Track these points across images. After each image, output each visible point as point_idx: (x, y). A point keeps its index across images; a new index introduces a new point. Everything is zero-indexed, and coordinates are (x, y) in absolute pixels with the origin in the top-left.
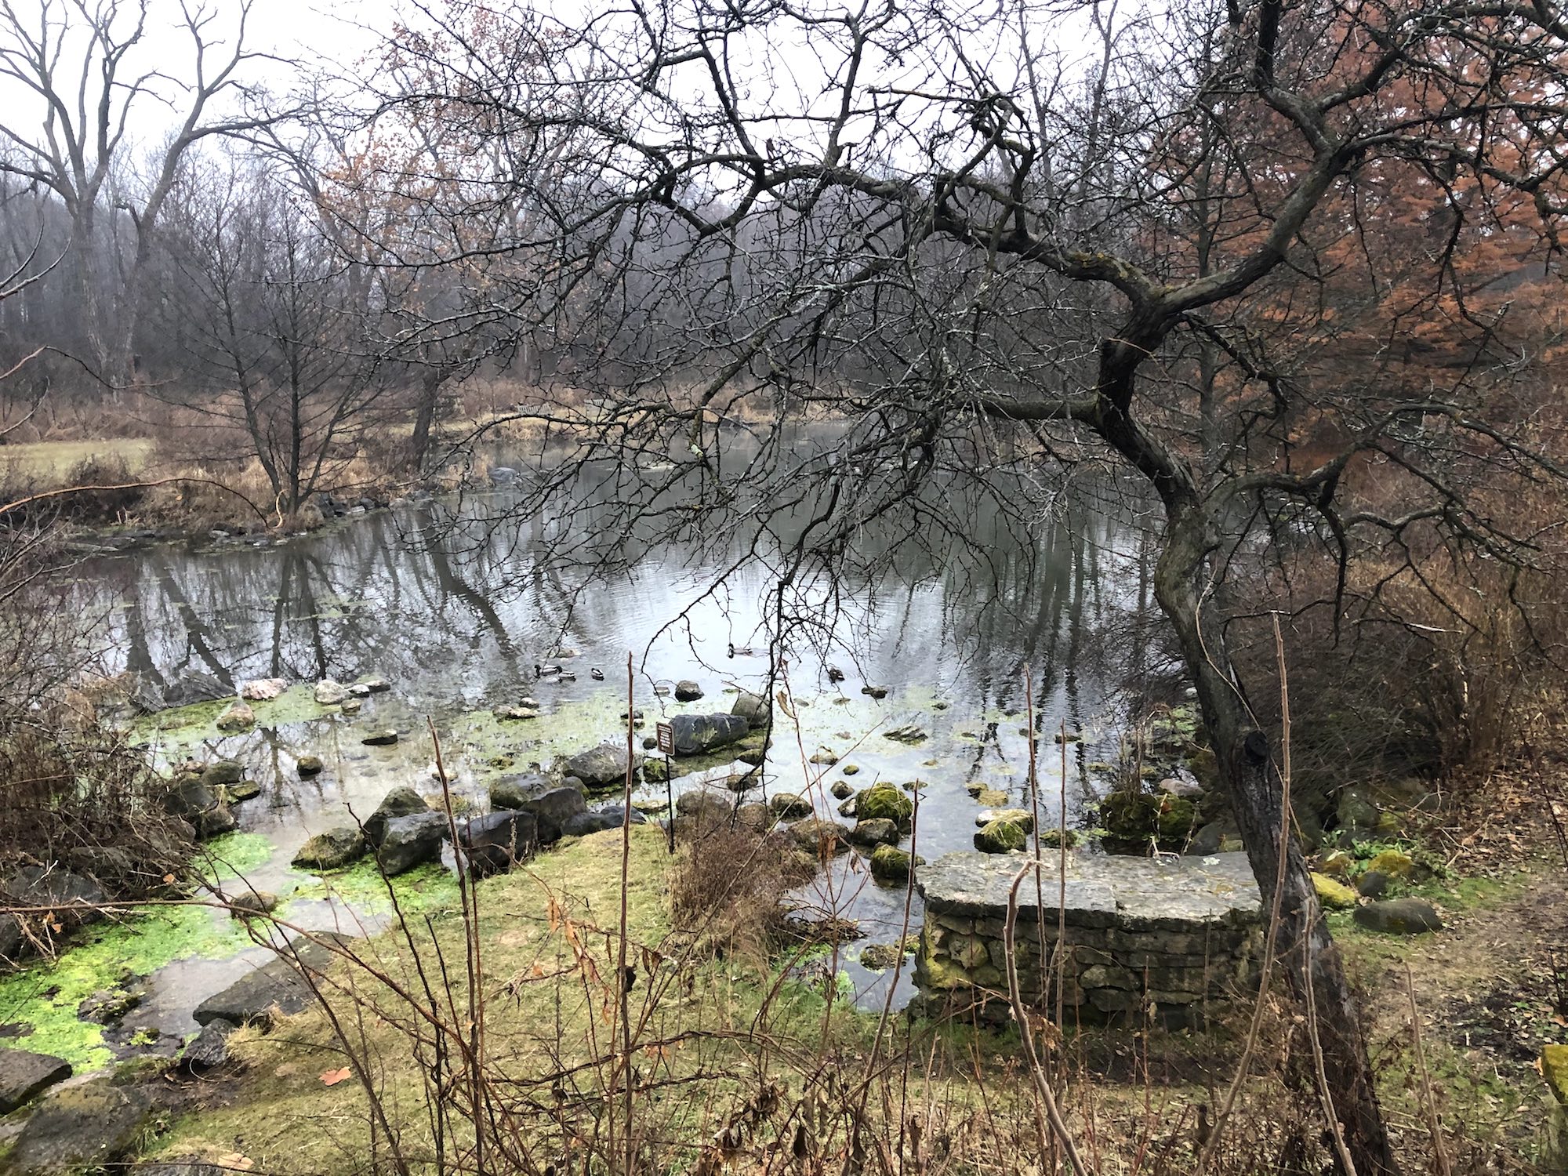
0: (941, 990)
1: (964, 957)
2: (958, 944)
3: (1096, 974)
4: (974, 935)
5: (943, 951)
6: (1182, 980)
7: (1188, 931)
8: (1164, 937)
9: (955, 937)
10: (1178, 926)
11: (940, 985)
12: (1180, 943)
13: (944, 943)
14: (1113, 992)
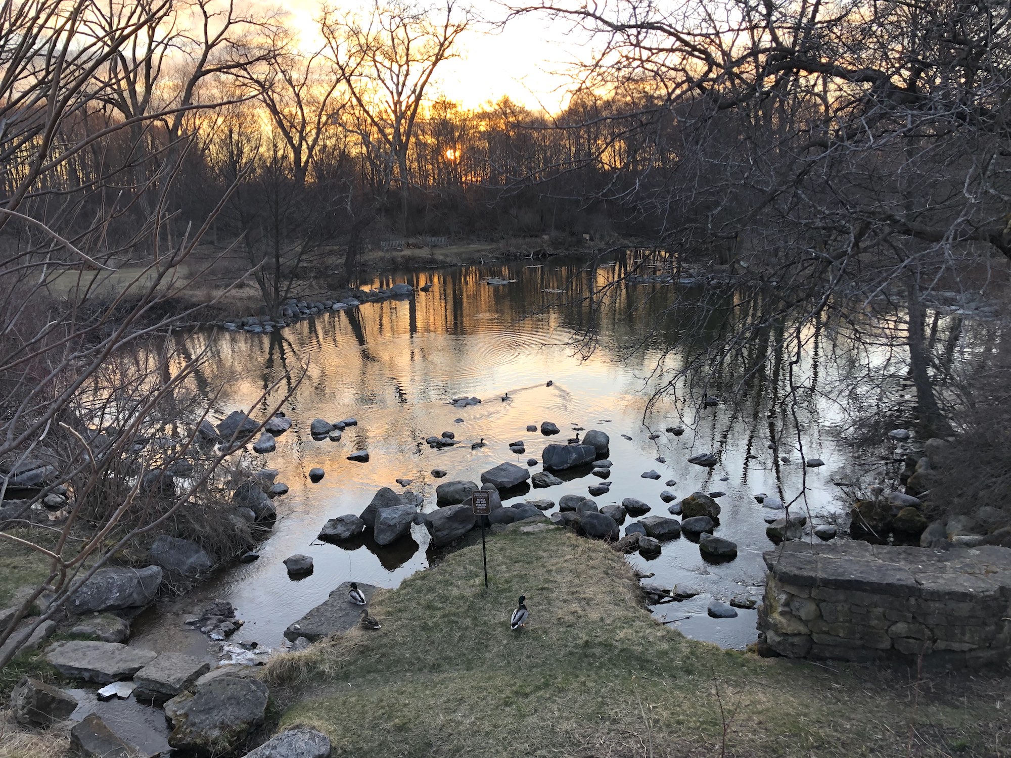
0: (787, 634)
1: (803, 614)
2: (797, 604)
3: (901, 628)
4: (810, 597)
5: (787, 609)
6: (963, 634)
7: (971, 601)
8: (952, 605)
9: (795, 599)
10: (964, 597)
11: (784, 631)
12: (964, 608)
13: (787, 604)
14: (911, 641)
